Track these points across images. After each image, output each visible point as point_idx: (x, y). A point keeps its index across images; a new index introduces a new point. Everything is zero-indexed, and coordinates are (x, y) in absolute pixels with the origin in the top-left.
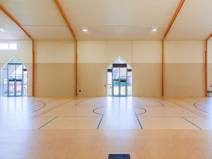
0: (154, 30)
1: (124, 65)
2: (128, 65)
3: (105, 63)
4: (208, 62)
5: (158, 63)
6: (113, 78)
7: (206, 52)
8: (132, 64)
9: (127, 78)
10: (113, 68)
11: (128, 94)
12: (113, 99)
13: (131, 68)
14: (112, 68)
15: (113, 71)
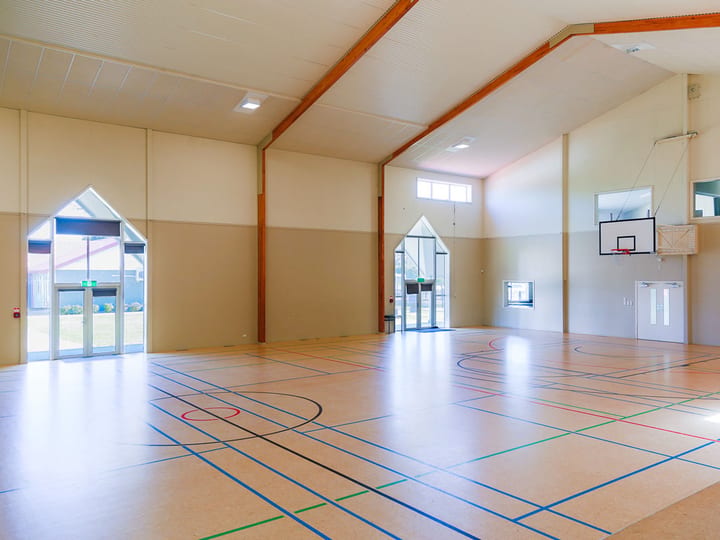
0: (251, 106)
1: (111, 228)
2: (127, 225)
3: (17, 211)
4: (387, 230)
5: (243, 226)
6: (55, 282)
7: (381, 200)
8: (146, 226)
9: (122, 277)
10: (56, 236)
11: (127, 341)
12: (54, 372)
13: (142, 239)
14: (53, 238)
15: (55, 247)
